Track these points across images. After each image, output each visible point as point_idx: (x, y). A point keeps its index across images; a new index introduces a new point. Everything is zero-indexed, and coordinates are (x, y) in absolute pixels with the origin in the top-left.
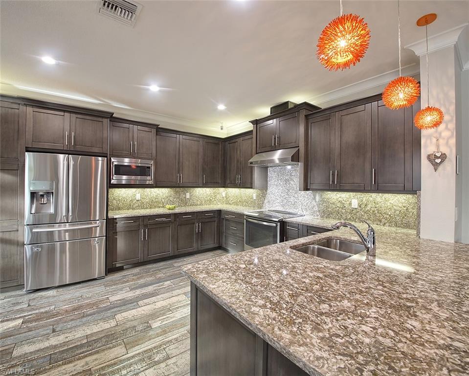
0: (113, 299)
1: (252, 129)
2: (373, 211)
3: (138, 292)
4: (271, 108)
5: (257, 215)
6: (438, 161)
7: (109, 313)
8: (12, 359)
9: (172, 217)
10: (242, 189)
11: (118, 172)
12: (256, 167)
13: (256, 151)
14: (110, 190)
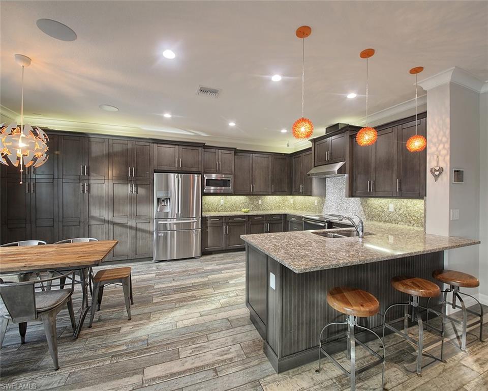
0: (206, 268)
1: (311, 146)
2: (405, 214)
3: (222, 266)
4: (326, 129)
5: (318, 218)
6: (437, 173)
7: (204, 275)
8: (154, 289)
9: (247, 218)
10: (306, 197)
11: (208, 184)
12: (314, 179)
13: (314, 164)
14: (203, 197)
